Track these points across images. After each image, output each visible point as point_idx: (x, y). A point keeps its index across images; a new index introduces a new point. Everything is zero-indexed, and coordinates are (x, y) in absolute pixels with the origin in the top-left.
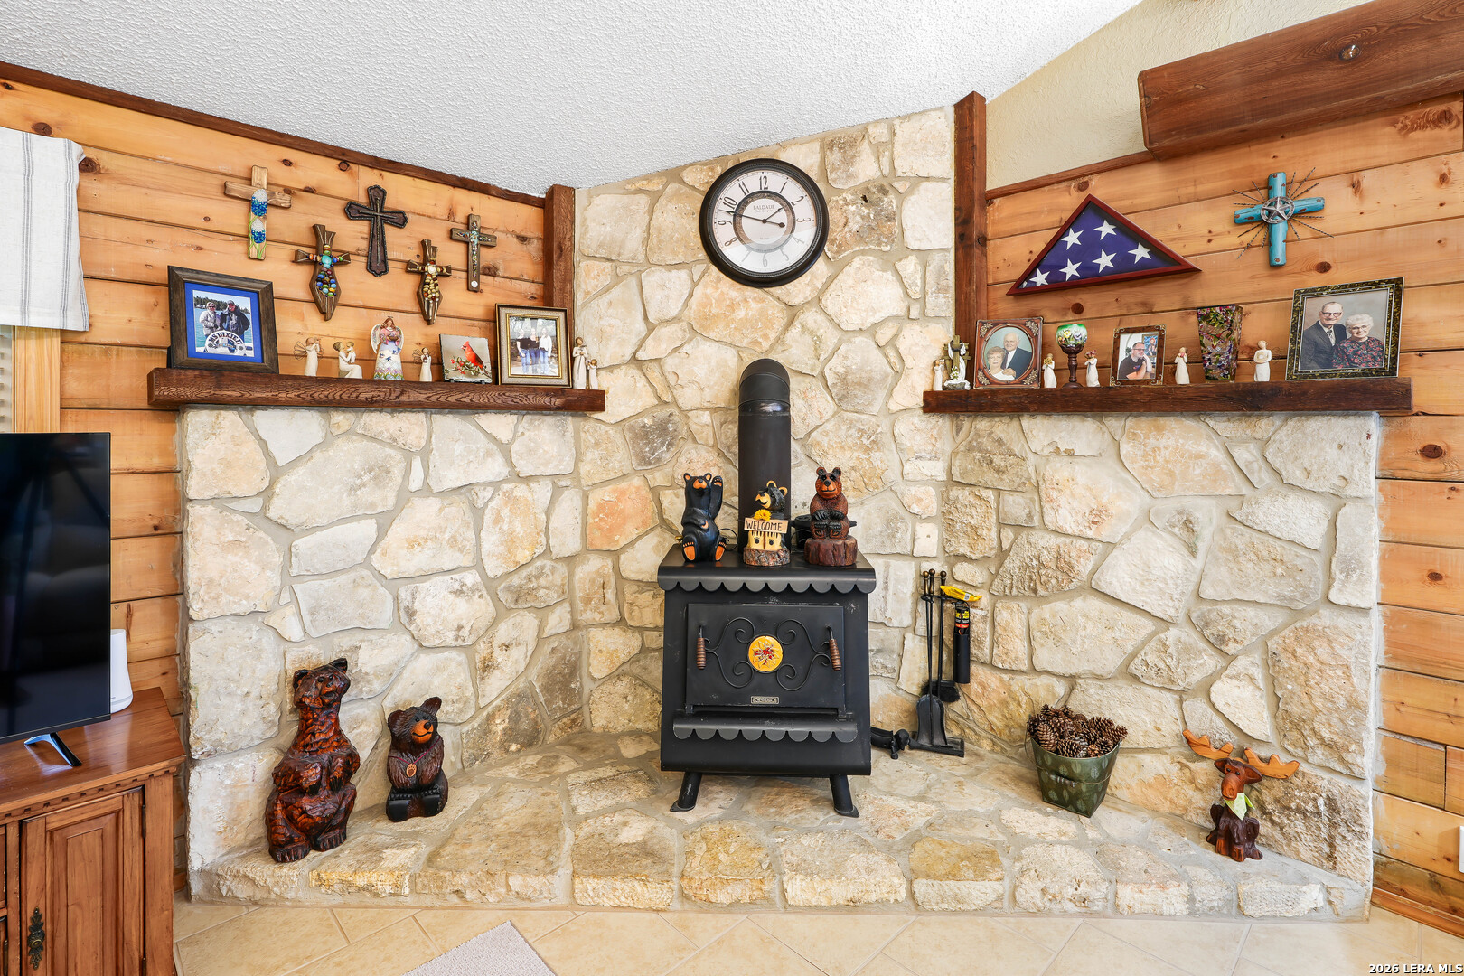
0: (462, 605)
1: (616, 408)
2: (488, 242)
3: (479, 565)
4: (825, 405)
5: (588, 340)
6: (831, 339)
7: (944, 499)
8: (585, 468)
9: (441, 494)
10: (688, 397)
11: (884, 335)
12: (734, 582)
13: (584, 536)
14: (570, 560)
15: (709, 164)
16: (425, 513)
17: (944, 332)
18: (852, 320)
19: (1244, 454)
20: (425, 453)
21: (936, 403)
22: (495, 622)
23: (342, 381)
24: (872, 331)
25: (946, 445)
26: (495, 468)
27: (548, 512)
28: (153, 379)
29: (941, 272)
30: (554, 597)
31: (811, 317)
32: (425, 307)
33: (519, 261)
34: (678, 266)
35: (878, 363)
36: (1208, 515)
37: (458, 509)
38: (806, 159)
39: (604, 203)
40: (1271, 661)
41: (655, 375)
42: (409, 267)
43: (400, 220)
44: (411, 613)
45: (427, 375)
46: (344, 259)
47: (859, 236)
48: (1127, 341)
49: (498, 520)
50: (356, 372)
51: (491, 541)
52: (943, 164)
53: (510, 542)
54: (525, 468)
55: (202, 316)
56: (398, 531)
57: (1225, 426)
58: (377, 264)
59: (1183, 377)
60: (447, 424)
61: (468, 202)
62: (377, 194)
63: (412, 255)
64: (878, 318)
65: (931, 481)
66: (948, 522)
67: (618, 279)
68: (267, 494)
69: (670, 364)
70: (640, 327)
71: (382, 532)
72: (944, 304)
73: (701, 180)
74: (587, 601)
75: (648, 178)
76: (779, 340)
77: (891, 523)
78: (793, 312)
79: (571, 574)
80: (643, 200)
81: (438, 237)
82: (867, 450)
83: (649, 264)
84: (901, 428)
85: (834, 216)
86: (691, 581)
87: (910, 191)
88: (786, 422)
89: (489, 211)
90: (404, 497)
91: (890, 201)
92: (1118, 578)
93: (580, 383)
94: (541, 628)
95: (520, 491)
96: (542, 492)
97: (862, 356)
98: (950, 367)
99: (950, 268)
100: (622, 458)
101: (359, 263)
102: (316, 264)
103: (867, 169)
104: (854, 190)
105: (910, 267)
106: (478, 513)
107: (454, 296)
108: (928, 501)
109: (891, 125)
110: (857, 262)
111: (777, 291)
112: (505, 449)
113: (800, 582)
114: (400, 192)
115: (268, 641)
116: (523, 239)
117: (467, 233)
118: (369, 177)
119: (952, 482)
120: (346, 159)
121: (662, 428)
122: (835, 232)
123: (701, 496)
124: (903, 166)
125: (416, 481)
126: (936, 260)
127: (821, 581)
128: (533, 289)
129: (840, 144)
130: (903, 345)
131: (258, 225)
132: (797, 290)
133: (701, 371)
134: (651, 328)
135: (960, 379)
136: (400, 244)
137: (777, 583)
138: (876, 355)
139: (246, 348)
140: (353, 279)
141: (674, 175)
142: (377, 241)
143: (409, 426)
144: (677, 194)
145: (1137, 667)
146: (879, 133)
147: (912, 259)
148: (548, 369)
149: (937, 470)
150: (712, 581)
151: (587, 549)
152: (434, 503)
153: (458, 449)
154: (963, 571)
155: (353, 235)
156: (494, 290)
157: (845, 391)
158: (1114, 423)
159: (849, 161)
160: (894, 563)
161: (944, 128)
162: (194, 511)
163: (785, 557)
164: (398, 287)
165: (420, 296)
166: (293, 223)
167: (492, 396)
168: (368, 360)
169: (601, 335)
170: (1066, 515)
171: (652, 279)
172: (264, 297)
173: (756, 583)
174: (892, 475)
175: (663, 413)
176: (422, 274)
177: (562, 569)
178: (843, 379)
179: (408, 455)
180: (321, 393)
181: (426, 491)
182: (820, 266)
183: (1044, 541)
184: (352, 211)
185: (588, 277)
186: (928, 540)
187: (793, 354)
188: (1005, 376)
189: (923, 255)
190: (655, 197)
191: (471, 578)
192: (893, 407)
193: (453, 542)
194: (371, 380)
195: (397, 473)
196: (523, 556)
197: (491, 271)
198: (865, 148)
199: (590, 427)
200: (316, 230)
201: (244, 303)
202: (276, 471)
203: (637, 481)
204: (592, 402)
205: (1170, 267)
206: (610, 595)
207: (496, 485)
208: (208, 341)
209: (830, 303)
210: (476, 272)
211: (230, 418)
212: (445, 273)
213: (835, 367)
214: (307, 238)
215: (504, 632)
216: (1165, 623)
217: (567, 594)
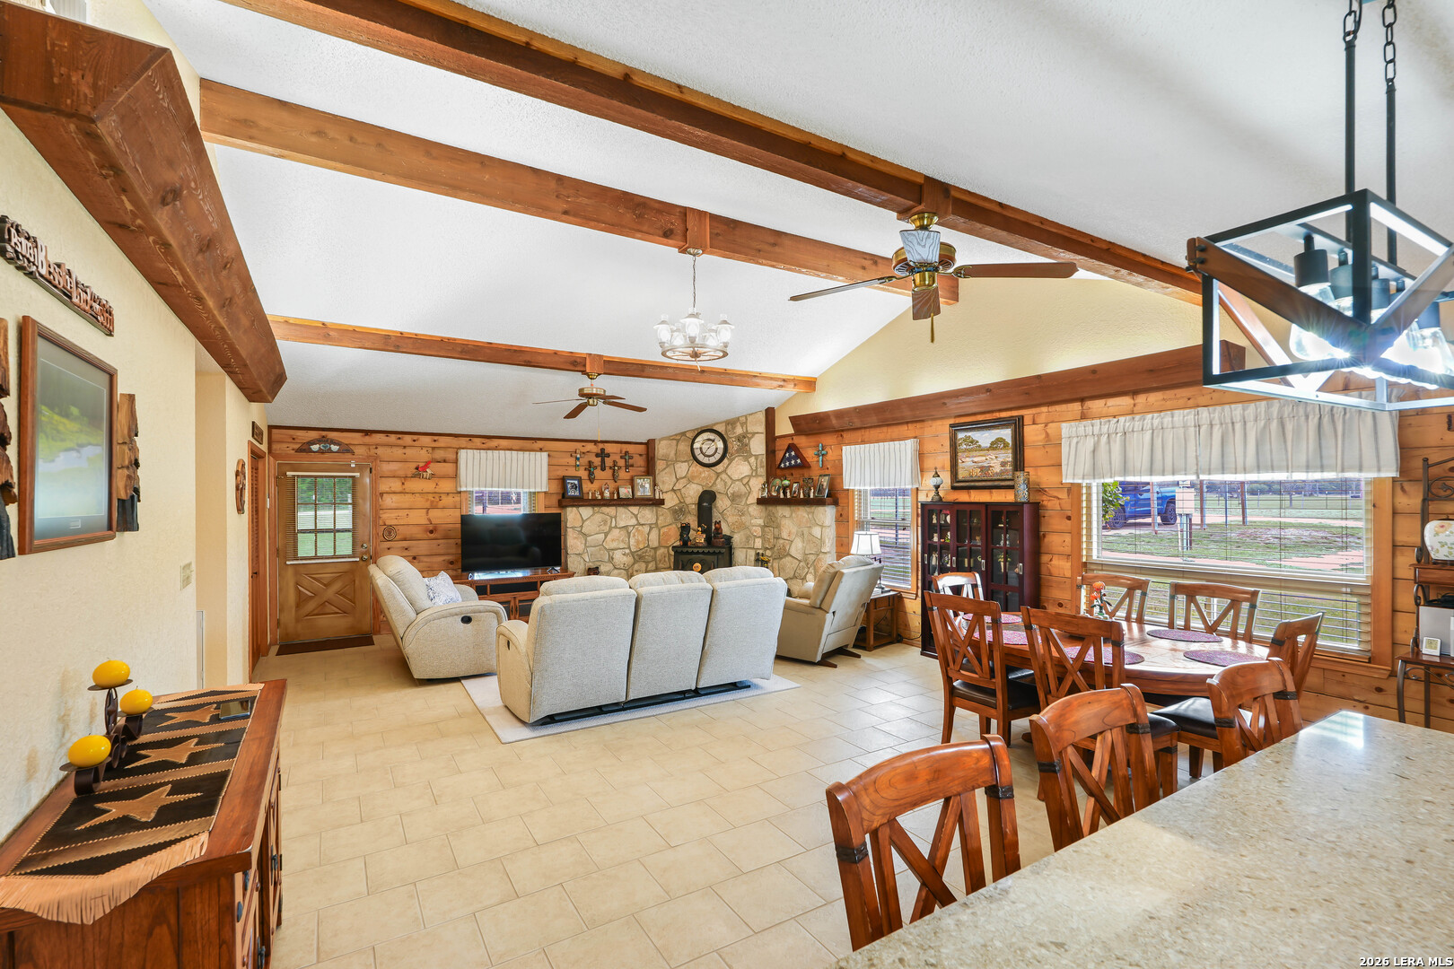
0: (625, 558)
1: (668, 504)
2: (631, 458)
3: (629, 548)
4: (728, 503)
5: (660, 484)
6: (729, 482)
7: (763, 531)
8: (659, 522)
9: (620, 528)
10: (688, 501)
11: (745, 481)
12: (690, 550)
13: (659, 542)
14: (655, 549)
15: (694, 430)
16: (616, 533)
17: (763, 479)
18: (735, 477)
19: (810, 516)
20: (615, 517)
21: (761, 502)
22: (634, 564)
23: (596, 499)
24: (741, 480)
25: (764, 514)
26: (633, 521)
27: (648, 535)
28: (559, 501)
29: (761, 461)
30: (650, 559)
31: (724, 476)
32: (615, 478)
33: (639, 462)
34: (685, 462)
35: (743, 490)
36: (806, 531)
37: (623, 533)
38: (720, 428)
39: (664, 443)
40: (815, 569)
41: (679, 494)
42: (610, 468)
43: (608, 456)
44: (612, 559)
45: (616, 497)
46: (595, 468)
47: (737, 451)
48: (795, 485)
49: (634, 536)
50: (600, 497)
51: (632, 541)
52: (762, 428)
53: (638, 542)
54: (642, 522)
55: (569, 486)
56: (609, 537)
57: (807, 509)
58: (603, 469)
59: (802, 496)
60: (621, 509)
61: (626, 448)
62: (603, 450)
63: (611, 465)
64: (743, 476)
65: (759, 526)
66: (763, 537)
67: (668, 466)
68: (582, 527)
69: (683, 491)
70: (675, 480)
71: (606, 538)
72: (762, 471)
73: (691, 435)
74: (660, 561)
75: (676, 435)
76: (714, 483)
77: (748, 538)
78: (718, 475)
79: (655, 553)
80: (675, 442)
81: (617, 458)
82: (740, 516)
83: (676, 461)
84: (750, 509)
85: (729, 445)
86: (680, 550)
87: (752, 437)
88: (710, 509)
89: (630, 448)
90: (611, 528)
91: (746, 440)
92: (793, 552)
93: (657, 497)
94: (647, 567)
95: (640, 528)
96: (647, 529)
97: (737, 487)
98: (763, 489)
99: (764, 460)
100: (669, 519)
101: (599, 468)
102: (590, 471)
103: (739, 430)
104: (735, 437)
105: (752, 460)
106: (629, 534)
107: (623, 474)
108: (758, 531)
109: (746, 416)
110: (737, 459)
111: (713, 468)
112: (636, 516)
113: (706, 550)
114: (609, 448)
115: (582, 560)
116: (640, 455)
117: (626, 455)
118: (601, 446)
119: (765, 526)
120: (595, 442)
121: (681, 509)
122: (730, 450)
123: (685, 529)
124: (750, 430)
125: (613, 525)
126: (760, 458)
127: (711, 550)
128: (642, 469)
129: (731, 423)
130: (751, 483)
131: (578, 463)
132: (720, 468)
133: (692, 493)
134: (677, 480)
135: (765, 494)
136: (609, 462)
137: (701, 550)
138: (743, 487)
139: (577, 493)
140: (598, 473)
141: (683, 434)
142: (603, 462)
143: (611, 510)
144: (684, 440)
145: (797, 575)
146: (743, 419)
147: (753, 458)
148: (648, 493)
149: (760, 522)
150: (685, 550)
151: (660, 546)
152: (618, 530)
153: (624, 516)
154: (768, 553)
155: (597, 461)
156: (632, 471)
157: (735, 498)
158: (793, 508)
159: (734, 428)
160: (749, 550)
161: (762, 417)
162: (568, 530)
163: (705, 544)
164: (608, 473)
165: (613, 475)
166: (584, 461)
167: (632, 502)
168: (602, 494)
169: (663, 482)
170: (785, 535)
171: (678, 465)
172: (580, 479)
173: (695, 550)
174: (747, 524)
175: (681, 505)
176: (614, 470)
177: (653, 551)
178: (733, 494)
179: (611, 518)
180: (592, 503)
181: (616, 527)
182: (726, 461)
183: (782, 541)
184: (597, 455)
185: (660, 465)
186: (758, 543)
187: (719, 487)
188: (774, 494)
189: (757, 457)
190: (678, 441)
191: (627, 551)
192: (748, 503)
193: (623, 541)
194: (603, 499)
195: (609, 522)
196: (641, 546)
197: (632, 466)
198: (738, 424)
199: (660, 510)
200: (590, 462)
201: (576, 482)
202: (583, 521)
203: (674, 526)
204: (661, 502)
205: (805, 465)
206: (667, 559)
207: (634, 526)
208: (572, 493)
209: (729, 472)
210: (627, 467)
211: (575, 509)
212: (620, 468)
213: (730, 491)
214: (587, 463)
215: (636, 567)
216: (800, 561)
217: (654, 559)
